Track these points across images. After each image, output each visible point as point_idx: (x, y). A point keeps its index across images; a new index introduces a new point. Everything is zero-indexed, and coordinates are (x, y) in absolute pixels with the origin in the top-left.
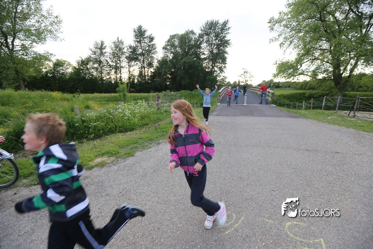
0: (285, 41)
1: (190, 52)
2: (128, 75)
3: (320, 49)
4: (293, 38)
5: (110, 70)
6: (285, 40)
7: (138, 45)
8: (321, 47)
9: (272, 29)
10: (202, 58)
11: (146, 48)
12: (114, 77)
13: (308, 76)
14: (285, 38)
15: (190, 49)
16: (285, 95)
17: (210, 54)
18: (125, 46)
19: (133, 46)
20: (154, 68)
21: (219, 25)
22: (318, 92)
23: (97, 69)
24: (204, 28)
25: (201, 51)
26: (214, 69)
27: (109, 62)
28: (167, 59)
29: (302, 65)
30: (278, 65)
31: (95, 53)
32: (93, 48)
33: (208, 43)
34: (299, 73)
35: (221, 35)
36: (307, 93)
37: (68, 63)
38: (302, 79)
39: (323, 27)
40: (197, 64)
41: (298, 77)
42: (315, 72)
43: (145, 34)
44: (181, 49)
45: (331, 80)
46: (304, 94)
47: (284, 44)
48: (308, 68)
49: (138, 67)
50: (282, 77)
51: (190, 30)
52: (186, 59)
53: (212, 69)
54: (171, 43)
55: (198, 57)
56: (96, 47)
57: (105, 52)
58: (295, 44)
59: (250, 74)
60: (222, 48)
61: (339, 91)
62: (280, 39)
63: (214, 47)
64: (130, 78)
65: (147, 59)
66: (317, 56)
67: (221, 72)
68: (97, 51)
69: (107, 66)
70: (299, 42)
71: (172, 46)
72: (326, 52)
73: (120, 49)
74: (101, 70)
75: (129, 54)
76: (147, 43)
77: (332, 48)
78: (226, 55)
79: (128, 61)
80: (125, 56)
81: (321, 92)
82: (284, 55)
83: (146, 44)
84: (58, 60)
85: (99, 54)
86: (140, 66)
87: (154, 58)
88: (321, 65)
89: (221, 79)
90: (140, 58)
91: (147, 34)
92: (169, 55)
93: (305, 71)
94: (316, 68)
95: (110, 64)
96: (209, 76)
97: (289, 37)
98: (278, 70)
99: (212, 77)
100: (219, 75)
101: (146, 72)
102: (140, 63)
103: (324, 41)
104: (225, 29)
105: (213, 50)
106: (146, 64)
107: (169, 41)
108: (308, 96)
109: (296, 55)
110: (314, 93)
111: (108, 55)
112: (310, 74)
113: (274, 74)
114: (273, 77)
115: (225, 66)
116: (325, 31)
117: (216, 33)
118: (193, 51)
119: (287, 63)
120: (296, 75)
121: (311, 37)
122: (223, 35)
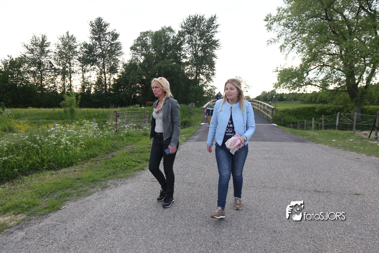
0: (287, 44)
1: (168, 55)
2: (81, 84)
3: (329, 53)
4: (296, 39)
5: (56, 76)
6: (286, 42)
7: (96, 43)
8: (330, 52)
9: (270, 28)
10: (183, 62)
11: (108, 47)
12: (61, 86)
13: (316, 86)
14: (286, 39)
15: (166, 50)
16: (290, 111)
17: (194, 57)
18: (78, 44)
19: (88, 44)
20: (119, 74)
21: (204, 21)
22: (330, 106)
23: (34, 73)
24: (185, 24)
25: (181, 54)
26: (199, 77)
27: (53, 64)
28: (137, 63)
29: (309, 73)
30: (279, 72)
31: (32, 51)
32: (30, 44)
33: (190, 43)
34: (306, 83)
35: (207, 34)
36: (317, 108)
38: (310, 90)
39: (331, 27)
40: (176, 69)
41: (305, 88)
42: (324, 81)
43: (106, 29)
44: (155, 50)
45: (345, 91)
46: (314, 108)
47: (286, 47)
48: (316, 76)
49: (96, 73)
50: (286, 88)
51: (167, 27)
52: (162, 64)
53: (196, 77)
54: (141, 42)
55: (178, 61)
56: (33, 43)
57: (48, 51)
58: (298, 47)
59: (245, 83)
60: (208, 50)
61: (356, 105)
62: (280, 41)
63: (199, 49)
64: (83, 87)
65: (108, 62)
66: (326, 62)
67: (208, 81)
68: (36, 49)
69: (50, 70)
70: (303, 44)
71: (143, 47)
72: (336, 57)
73: (71, 48)
74: (41, 75)
75: (83, 55)
76: (108, 41)
77: (343, 53)
78: (214, 59)
79: (81, 64)
80: (77, 57)
81: (335, 107)
82: (286, 60)
83: (107, 43)
85: (40, 53)
86: (98, 72)
87: (119, 61)
88: (331, 73)
89: (208, 90)
90: (99, 60)
91: (109, 29)
92: (139, 57)
93: (312, 79)
94: (326, 76)
95: (55, 67)
96: (193, 85)
97: (290, 38)
98: (279, 79)
99: (196, 87)
100: (205, 84)
101: (107, 79)
102: (99, 67)
103: (333, 44)
104: (212, 27)
105: (198, 53)
106: (107, 69)
107: (139, 39)
108: (319, 111)
109: (301, 60)
110: (326, 107)
111: (53, 55)
112: (318, 84)
113: (276, 84)
114: (274, 87)
115: (214, 73)
116: (332, 31)
117: (200, 32)
118: (172, 53)
119: (291, 70)
120: (303, 85)
121: (317, 39)
122: (210, 34)
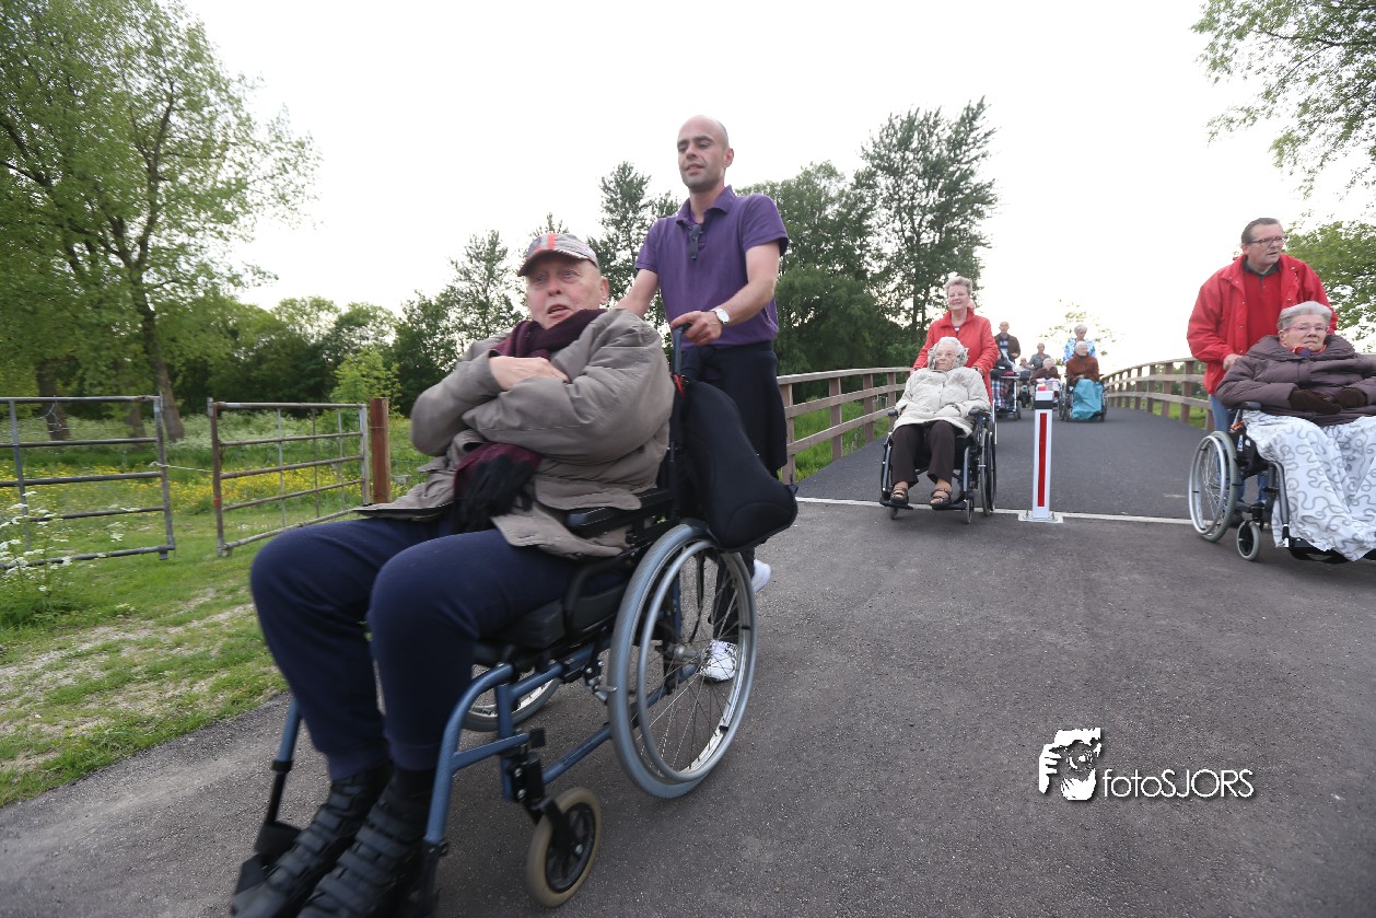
1: (823, 250)
7: (618, 237)
10: (870, 269)
15: (818, 238)
17: (906, 249)
21: (939, 128)
24: (875, 146)
26: (924, 314)
27: (514, 303)
31: (467, 274)
32: (463, 258)
33: (894, 204)
37: (383, 315)
43: (644, 192)
51: (819, 165)
52: (797, 275)
53: (915, 313)
55: (856, 269)
56: (472, 253)
57: (505, 271)
60: (959, 221)
63: (924, 224)
68: (477, 268)
69: (505, 318)
78: (978, 252)
84: (353, 306)
85: (484, 279)
91: (651, 193)
96: (904, 343)
104: (970, 140)
105: (919, 235)
111: (511, 279)
117: (929, 163)
118: (835, 246)
122: (962, 166)
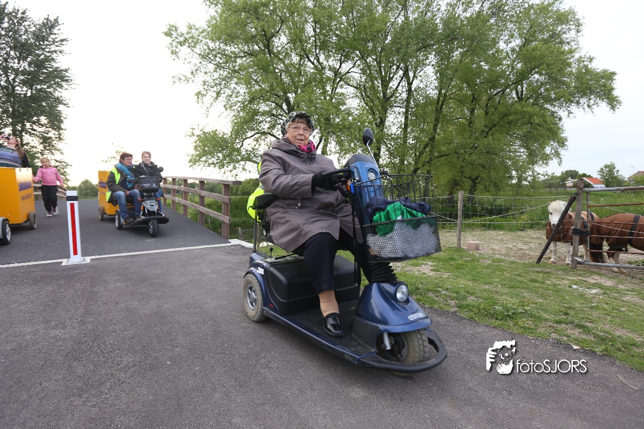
0: (207, 91)
6: (205, 87)
14: (204, 82)
21: (26, 23)
29: (245, 142)
30: (197, 138)
34: (242, 157)
35: (37, 52)
47: (204, 95)
50: (209, 165)
60: (45, 87)
62: (196, 79)
63: (17, 81)
66: (266, 129)
78: (61, 108)
93: (250, 153)
98: (198, 149)
109: (230, 123)
113: (192, 157)
114: (190, 161)
115: (60, 134)
119: (215, 134)
